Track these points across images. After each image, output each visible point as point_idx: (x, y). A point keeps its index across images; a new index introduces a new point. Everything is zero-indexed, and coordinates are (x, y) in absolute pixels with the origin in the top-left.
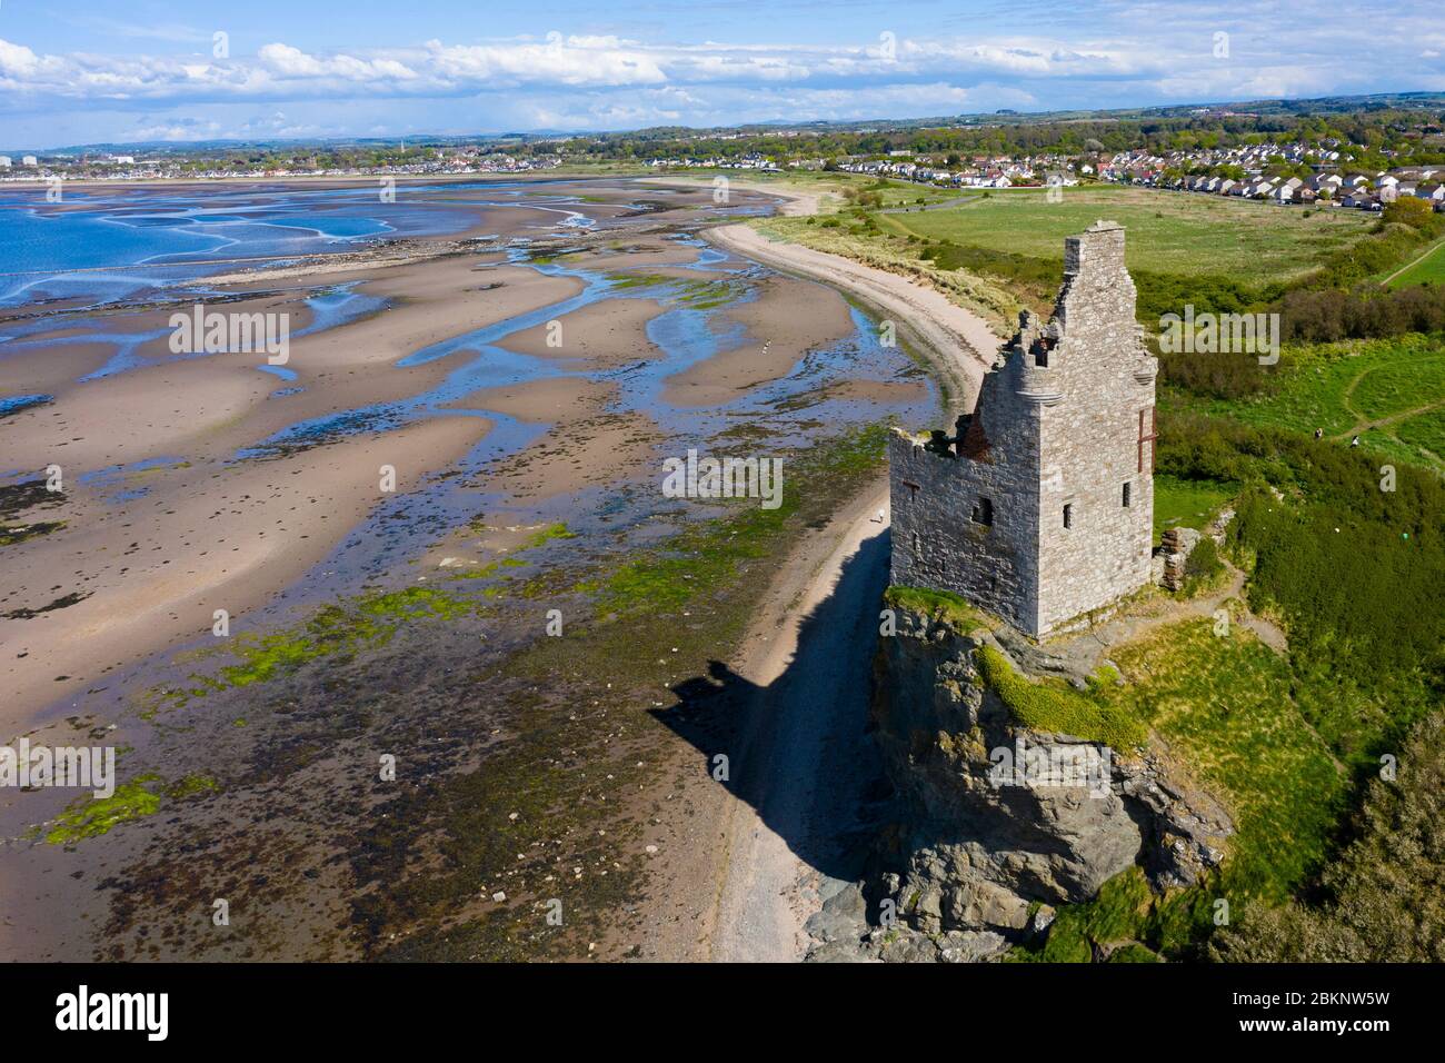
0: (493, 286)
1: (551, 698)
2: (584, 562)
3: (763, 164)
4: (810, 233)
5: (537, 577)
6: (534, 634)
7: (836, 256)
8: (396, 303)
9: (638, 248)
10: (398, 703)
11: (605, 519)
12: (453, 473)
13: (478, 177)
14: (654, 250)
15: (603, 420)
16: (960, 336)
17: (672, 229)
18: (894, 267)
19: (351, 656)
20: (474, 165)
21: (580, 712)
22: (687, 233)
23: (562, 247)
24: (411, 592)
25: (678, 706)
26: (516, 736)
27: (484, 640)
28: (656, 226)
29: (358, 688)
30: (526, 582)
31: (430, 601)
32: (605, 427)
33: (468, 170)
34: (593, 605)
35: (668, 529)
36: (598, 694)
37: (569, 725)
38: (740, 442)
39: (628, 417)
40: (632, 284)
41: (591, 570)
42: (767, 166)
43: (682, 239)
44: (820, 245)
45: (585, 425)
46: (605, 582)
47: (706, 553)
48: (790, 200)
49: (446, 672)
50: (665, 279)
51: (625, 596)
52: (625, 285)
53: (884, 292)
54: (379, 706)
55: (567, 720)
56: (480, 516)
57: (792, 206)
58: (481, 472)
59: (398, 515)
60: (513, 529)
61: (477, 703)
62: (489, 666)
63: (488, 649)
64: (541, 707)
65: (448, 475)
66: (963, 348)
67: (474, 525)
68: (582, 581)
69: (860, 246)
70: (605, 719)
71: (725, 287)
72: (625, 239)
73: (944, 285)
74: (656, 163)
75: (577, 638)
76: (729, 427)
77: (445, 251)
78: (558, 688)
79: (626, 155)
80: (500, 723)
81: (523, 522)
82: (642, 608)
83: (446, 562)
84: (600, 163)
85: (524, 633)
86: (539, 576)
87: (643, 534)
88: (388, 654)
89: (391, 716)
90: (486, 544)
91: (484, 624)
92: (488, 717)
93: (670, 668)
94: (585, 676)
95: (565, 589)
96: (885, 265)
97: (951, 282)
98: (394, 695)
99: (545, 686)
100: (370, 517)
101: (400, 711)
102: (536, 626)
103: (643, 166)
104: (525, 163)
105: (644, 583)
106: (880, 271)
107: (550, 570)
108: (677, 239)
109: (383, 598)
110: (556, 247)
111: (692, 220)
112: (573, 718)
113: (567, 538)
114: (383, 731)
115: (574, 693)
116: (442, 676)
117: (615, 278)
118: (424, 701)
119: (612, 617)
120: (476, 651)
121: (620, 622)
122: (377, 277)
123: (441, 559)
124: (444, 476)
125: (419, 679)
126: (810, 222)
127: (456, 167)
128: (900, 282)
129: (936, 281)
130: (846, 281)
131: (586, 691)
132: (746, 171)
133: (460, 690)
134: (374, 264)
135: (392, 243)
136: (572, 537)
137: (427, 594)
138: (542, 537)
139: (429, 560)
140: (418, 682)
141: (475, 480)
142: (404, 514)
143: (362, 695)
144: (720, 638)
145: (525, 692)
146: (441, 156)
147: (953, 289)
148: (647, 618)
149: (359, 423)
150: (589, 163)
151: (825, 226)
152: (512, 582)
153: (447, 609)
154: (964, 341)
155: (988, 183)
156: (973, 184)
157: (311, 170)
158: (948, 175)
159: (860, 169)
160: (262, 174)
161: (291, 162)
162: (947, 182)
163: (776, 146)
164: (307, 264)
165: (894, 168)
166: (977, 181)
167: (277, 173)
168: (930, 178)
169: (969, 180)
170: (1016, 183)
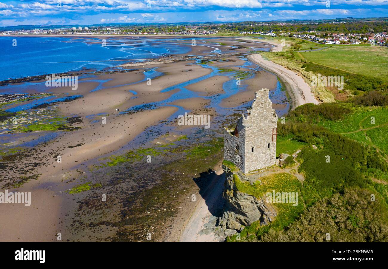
0: (189, 70)
1: (171, 175)
2: (188, 145)
3: (273, 34)
4: (276, 58)
5: (176, 148)
6: (172, 161)
7: (280, 65)
8: (164, 74)
9: (229, 60)
10: (140, 173)
11: (195, 135)
12: (165, 121)
13: (195, 36)
14: (233, 61)
15: (204, 110)
16: (302, 92)
17: (240, 55)
18: (294, 70)
19: (133, 162)
20: (195, 32)
21: (176, 179)
22: (244, 56)
23: (210, 59)
24: (149, 149)
25: (198, 178)
26: (161, 182)
27: (161, 161)
28: (236, 54)
29: (133, 169)
30: (174, 149)
31: (152, 151)
32: (204, 112)
33: (193, 34)
34: (186, 155)
35: (208, 139)
36: (181, 175)
37: (173, 181)
38: (234, 118)
39: (210, 109)
40: (224, 71)
41: (189, 147)
42: (273, 35)
43: (242, 58)
44: (277, 62)
45: (199, 111)
46: (191, 150)
47: (215, 145)
48: (276, 46)
49: (151, 167)
50: (233, 70)
51: (194, 154)
52: (222, 72)
53: (288, 77)
54: (136, 173)
55: (173, 180)
56: (168, 132)
57: (275, 48)
58: (172, 121)
59: (151, 131)
60: (174, 136)
61: (156, 175)
62: (160, 167)
63: (161, 163)
64: (168, 177)
65: (164, 121)
66: (301, 95)
67: (166, 135)
68: (186, 150)
69: (287, 62)
70: (180, 181)
71: (248, 73)
72: (227, 58)
73: (304, 76)
74: (243, 33)
75: (180, 163)
76: (233, 114)
77: (181, 59)
78: (173, 173)
79: (236, 30)
80: (159, 179)
81: (177, 135)
82: (197, 157)
83: (158, 143)
84: (229, 32)
85: (169, 160)
86: (177, 148)
87: (203, 140)
88: (140, 162)
89: (138, 175)
90: (168, 139)
91: (162, 157)
92: (157, 178)
93: (198, 171)
94: (179, 171)
95: (182, 151)
96: (291, 69)
97: (306, 75)
98: (139, 171)
99: (170, 172)
100: (144, 131)
101: (140, 175)
102: (172, 159)
103: (240, 34)
104: (208, 32)
105: (199, 151)
106: (290, 70)
107: (179, 146)
108: (240, 58)
109: (143, 150)
110: (208, 59)
111: (247, 52)
112: (174, 180)
113: (186, 139)
114: (135, 178)
115: (176, 174)
116: (150, 168)
117: (220, 69)
118: (145, 173)
119: (189, 158)
120: (158, 163)
121: (191, 160)
122: (162, 66)
123: (157, 142)
124: (163, 122)
125: (145, 168)
126: (276, 54)
127: (190, 33)
128: (293, 74)
129: (303, 75)
130: (279, 73)
131: (179, 174)
132: (267, 36)
133: (153, 171)
134: (162, 62)
135: (168, 56)
136: (187, 139)
137: (152, 150)
138: (180, 139)
139: (154, 142)
140: (145, 169)
141: (170, 123)
142: (152, 130)
143: (133, 170)
144: (211, 165)
145: (166, 173)
146: (187, 29)
147: (306, 77)
148: (197, 159)
149: (148, 107)
150: (226, 32)
151: (280, 56)
152: (171, 149)
153: (155, 154)
154: (302, 93)
155: (334, 42)
156: (329, 43)
157: (153, 33)
158: (323, 40)
159: (299, 36)
160: (141, 34)
161: (149, 30)
162: (322, 41)
163: (278, 28)
164: (146, 61)
165: (308, 37)
166: (330, 42)
167: (145, 34)
168: (318, 40)
169: (328, 41)
170: (342, 43)
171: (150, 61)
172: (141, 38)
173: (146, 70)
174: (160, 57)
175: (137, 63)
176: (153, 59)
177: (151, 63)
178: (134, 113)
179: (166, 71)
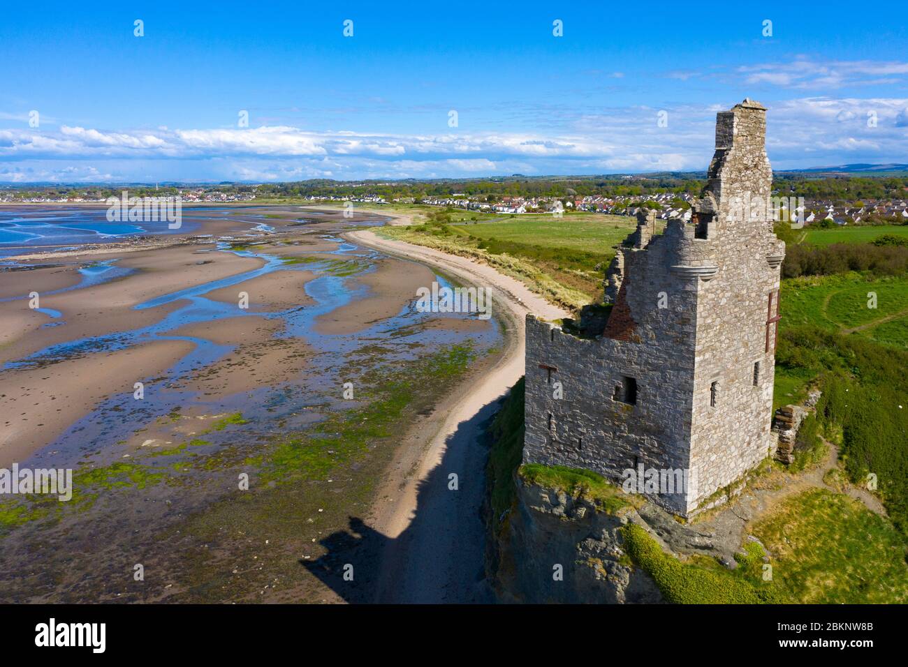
0: (205, 263)
1: (218, 554)
2: (253, 441)
3: (378, 199)
4: (408, 234)
5: (216, 454)
6: (210, 499)
7: (425, 247)
8: (139, 272)
9: (301, 243)
10: (89, 562)
11: (270, 410)
12: (162, 378)
13: (203, 204)
14: (311, 243)
15: (272, 343)
16: (508, 292)
17: (322, 232)
18: (462, 253)
19: (58, 520)
20: (201, 198)
21: (242, 566)
22: (332, 235)
23: (252, 242)
24: (116, 467)
25: (323, 558)
26: (184, 590)
27: (169, 505)
28: (312, 231)
29: (57, 548)
30: (208, 458)
31: (130, 473)
32: (274, 347)
33: (197, 200)
34: (258, 475)
35: (316, 417)
36: (257, 549)
37: (231, 578)
38: (368, 357)
39: (290, 341)
40: (296, 262)
41: (257, 448)
42: (380, 200)
43: (328, 238)
44: (415, 241)
45: (261, 346)
46: (268, 457)
47: (344, 434)
48: (394, 218)
49: (134, 533)
50: (317, 259)
51: (283, 467)
52: (292, 262)
53: (457, 267)
54: (72, 565)
55: (230, 574)
56: (178, 409)
57: (396, 221)
58: (182, 378)
59: (116, 409)
60: (202, 418)
61: (156, 560)
62: (169, 527)
63: (172, 512)
64: (209, 563)
65: (158, 379)
66: (511, 299)
67: (172, 415)
68: (251, 456)
69: (440, 241)
70: (262, 572)
71: (356, 264)
72: (293, 238)
73: (494, 263)
74: (313, 198)
75: (244, 502)
76: (360, 347)
77: (177, 243)
78: (225, 545)
79: (295, 194)
80: (174, 578)
81: (210, 413)
82: (296, 477)
83: (148, 443)
84: (279, 198)
85: (201, 499)
86: (218, 452)
87: (299, 421)
88: (88, 518)
89: (80, 574)
90: (181, 429)
91: (171, 491)
92: (164, 572)
93: (317, 526)
94: (248, 535)
95: (237, 462)
96: (456, 251)
97: (499, 261)
98: (86, 555)
99: (215, 543)
100: (95, 410)
101: (90, 569)
102: (210, 493)
103: (306, 200)
104: (232, 197)
105: (298, 457)
106: (453, 255)
107: (226, 448)
108: (325, 238)
109: (93, 472)
110: (248, 241)
111: (335, 228)
112: (235, 571)
113: (241, 424)
114: (71, 588)
115: (237, 549)
116: (130, 536)
117: (285, 259)
118: (112, 559)
119: (272, 484)
120: (161, 514)
121: (278, 488)
122: (129, 256)
123: (144, 441)
124: (155, 381)
125: (110, 540)
126: (407, 229)
127: (190, 198)
128: (466, 262)
129: (489, 261)
130: (433, 261)
131: (248, 547)
132: (367, 203)
133: (143, 549)
134: (129, 250)
135: (143, 238)
136: (245, 423)
137: (128, 468)
138: (223, 423)
139: (134, 441)
140: (109, 543)
141: (177, 383)
142: (120, 407)
143: (59, 554)
144: (356, 500)
145: (198, 549)
146: (181, 192)
147: (500, 265)
148: (299, 484)
149: (100, 345)
150: (272, 198)
151: (417, 231)
152: (196, 458)
153: (142, 480)
154: (511, 295)
155: (513, 210)
156: (503, 211)
157: (97, 199)
158: (488, 206)
159: (436, 203)
160: (66, 200)
161: (86, 194)
162: (488, 209)
163: (385, 190)
164: (85, 249)
165: (456, 202)
166: (506, 209)
167: (76, 200)
168: (478, 208)
169: (501, 209)
170: (528, 210)
171: (94, 248)
172: (65, 208)
173: (85, 266)
174: (122, 240)
175: (57, 252)
176: (101, 245)
177: (98, 252)
178: (56, 362)
179: (144, 266)
